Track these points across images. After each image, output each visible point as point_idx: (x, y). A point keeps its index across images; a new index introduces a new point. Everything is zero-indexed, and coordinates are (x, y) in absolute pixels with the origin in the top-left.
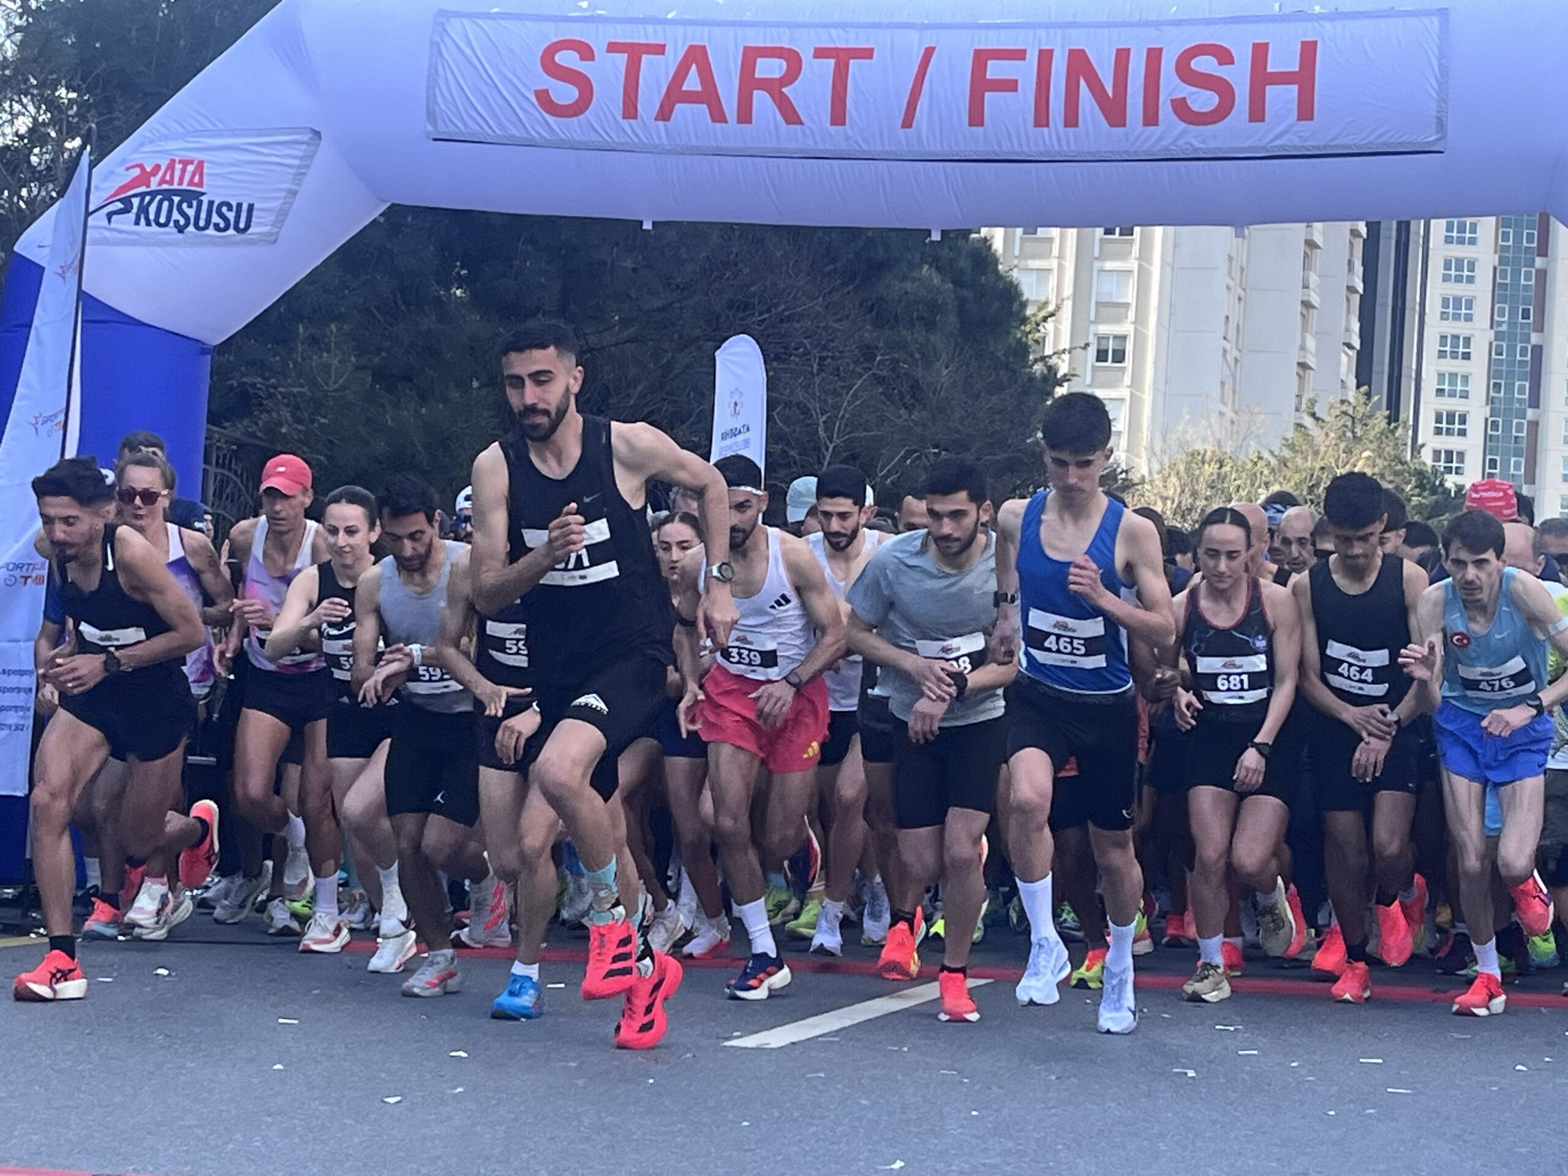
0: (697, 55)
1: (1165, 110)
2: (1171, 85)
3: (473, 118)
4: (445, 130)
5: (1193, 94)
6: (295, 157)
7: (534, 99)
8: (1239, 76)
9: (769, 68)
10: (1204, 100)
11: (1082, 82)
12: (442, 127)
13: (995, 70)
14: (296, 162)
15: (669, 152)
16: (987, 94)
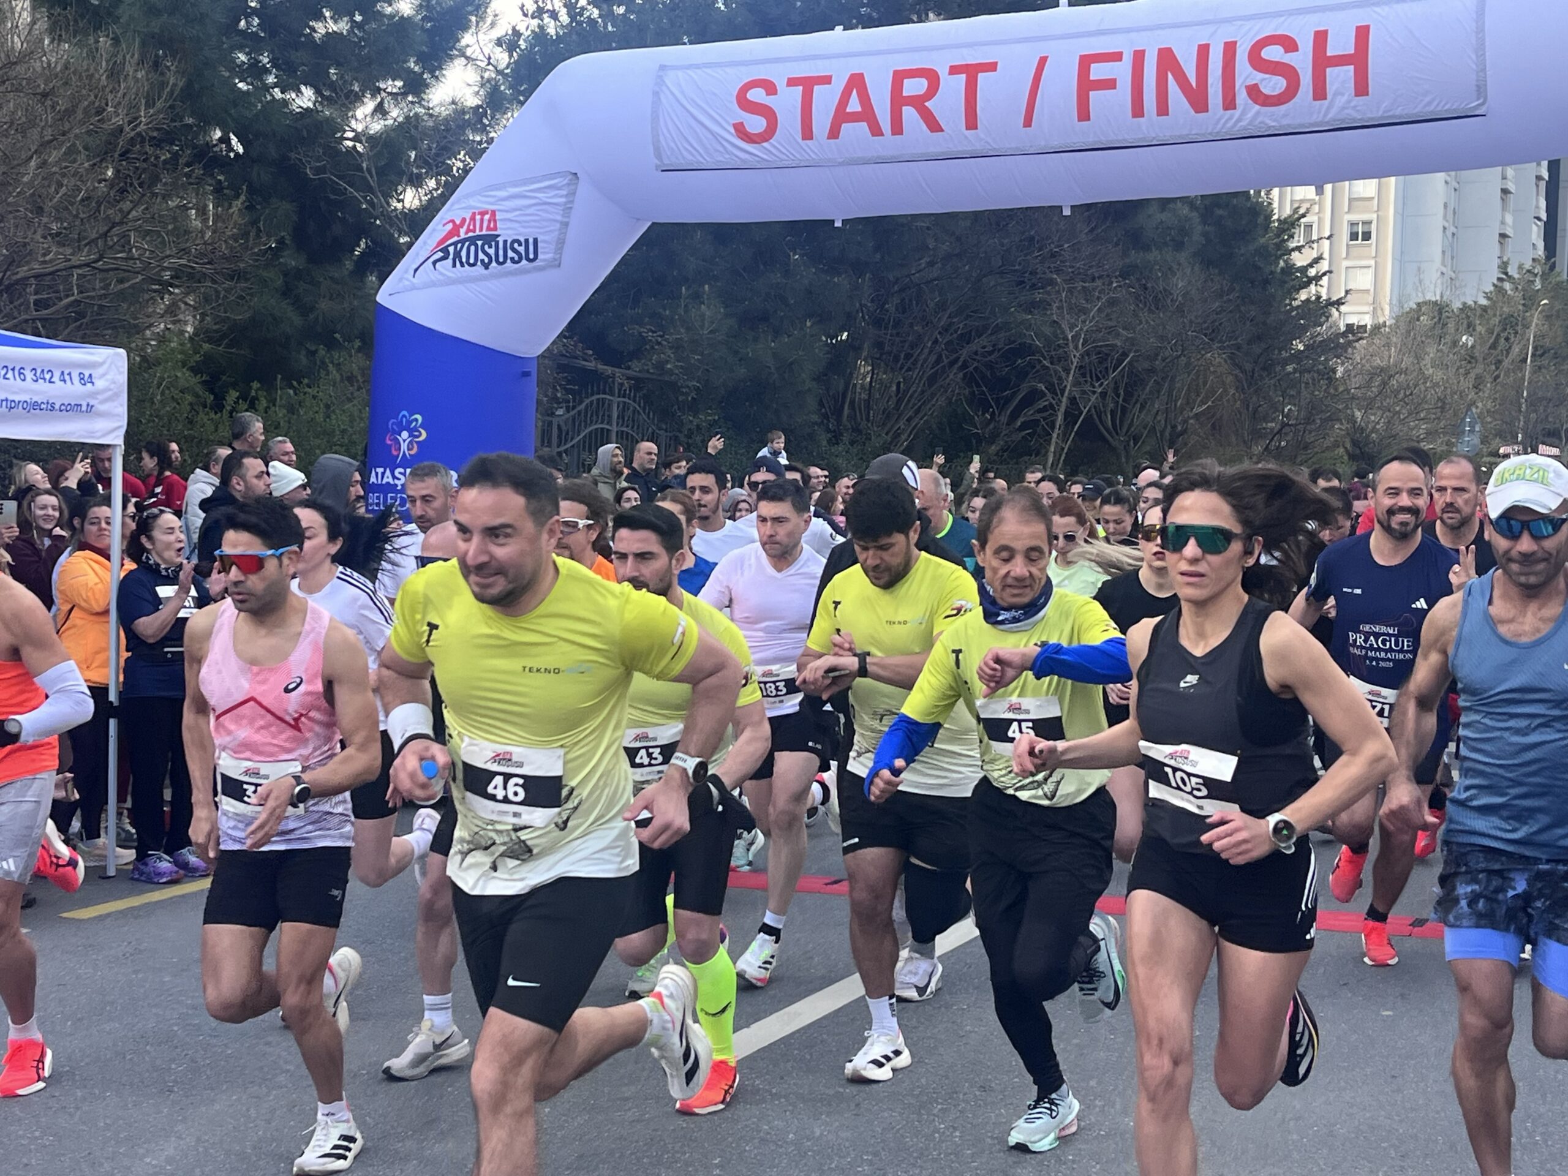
0: (857, 82)
1: (1242, 97)
2: (1245, 74)
3: (687, 150)
4: (668, 163)
5: (1264, 79)
6: (561, 196)
7: (732, 130)
8: (1302, 61)
9: (914, 87)
10: (1273, 85)
11: (1170, 76)
12: (666, 161)
13: (1098, 71)
14: (563, 200)
15: (841, 164)
16: (1091, 93)
